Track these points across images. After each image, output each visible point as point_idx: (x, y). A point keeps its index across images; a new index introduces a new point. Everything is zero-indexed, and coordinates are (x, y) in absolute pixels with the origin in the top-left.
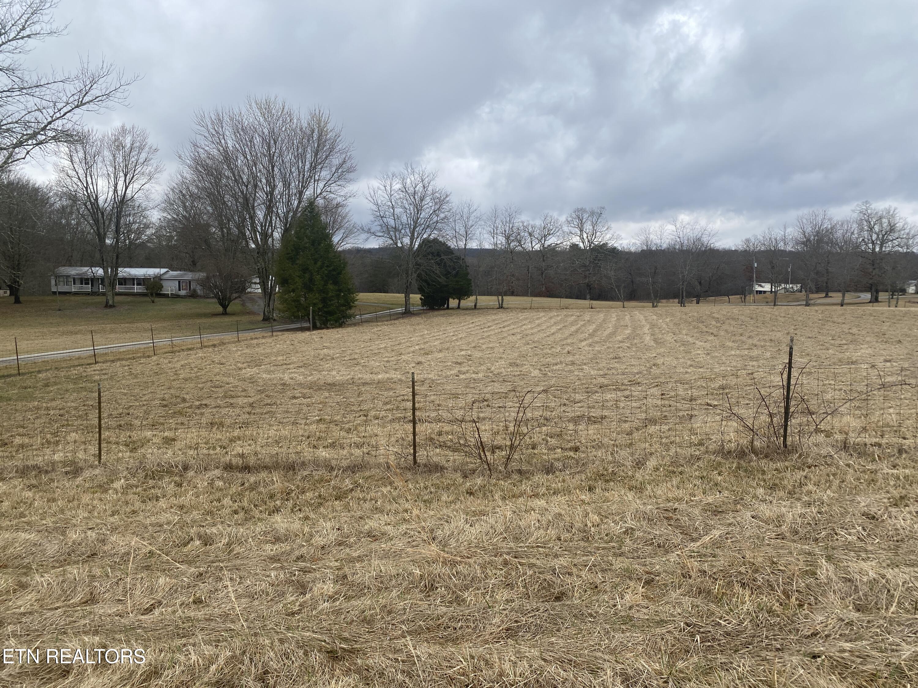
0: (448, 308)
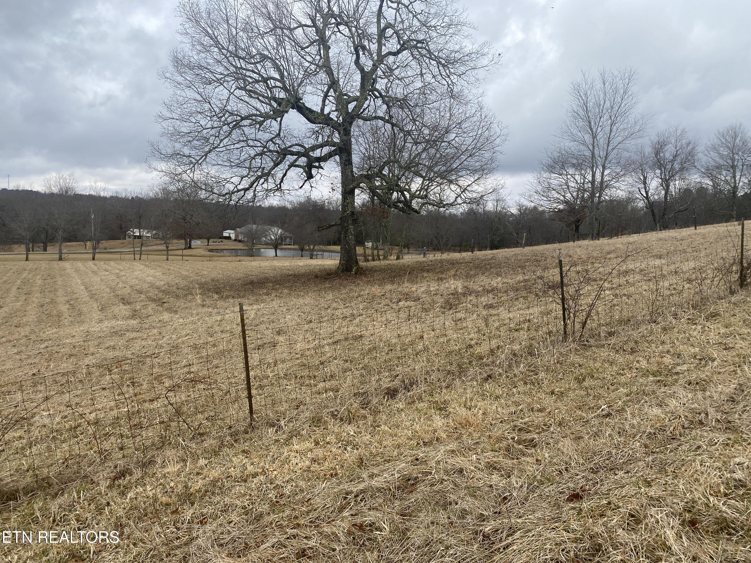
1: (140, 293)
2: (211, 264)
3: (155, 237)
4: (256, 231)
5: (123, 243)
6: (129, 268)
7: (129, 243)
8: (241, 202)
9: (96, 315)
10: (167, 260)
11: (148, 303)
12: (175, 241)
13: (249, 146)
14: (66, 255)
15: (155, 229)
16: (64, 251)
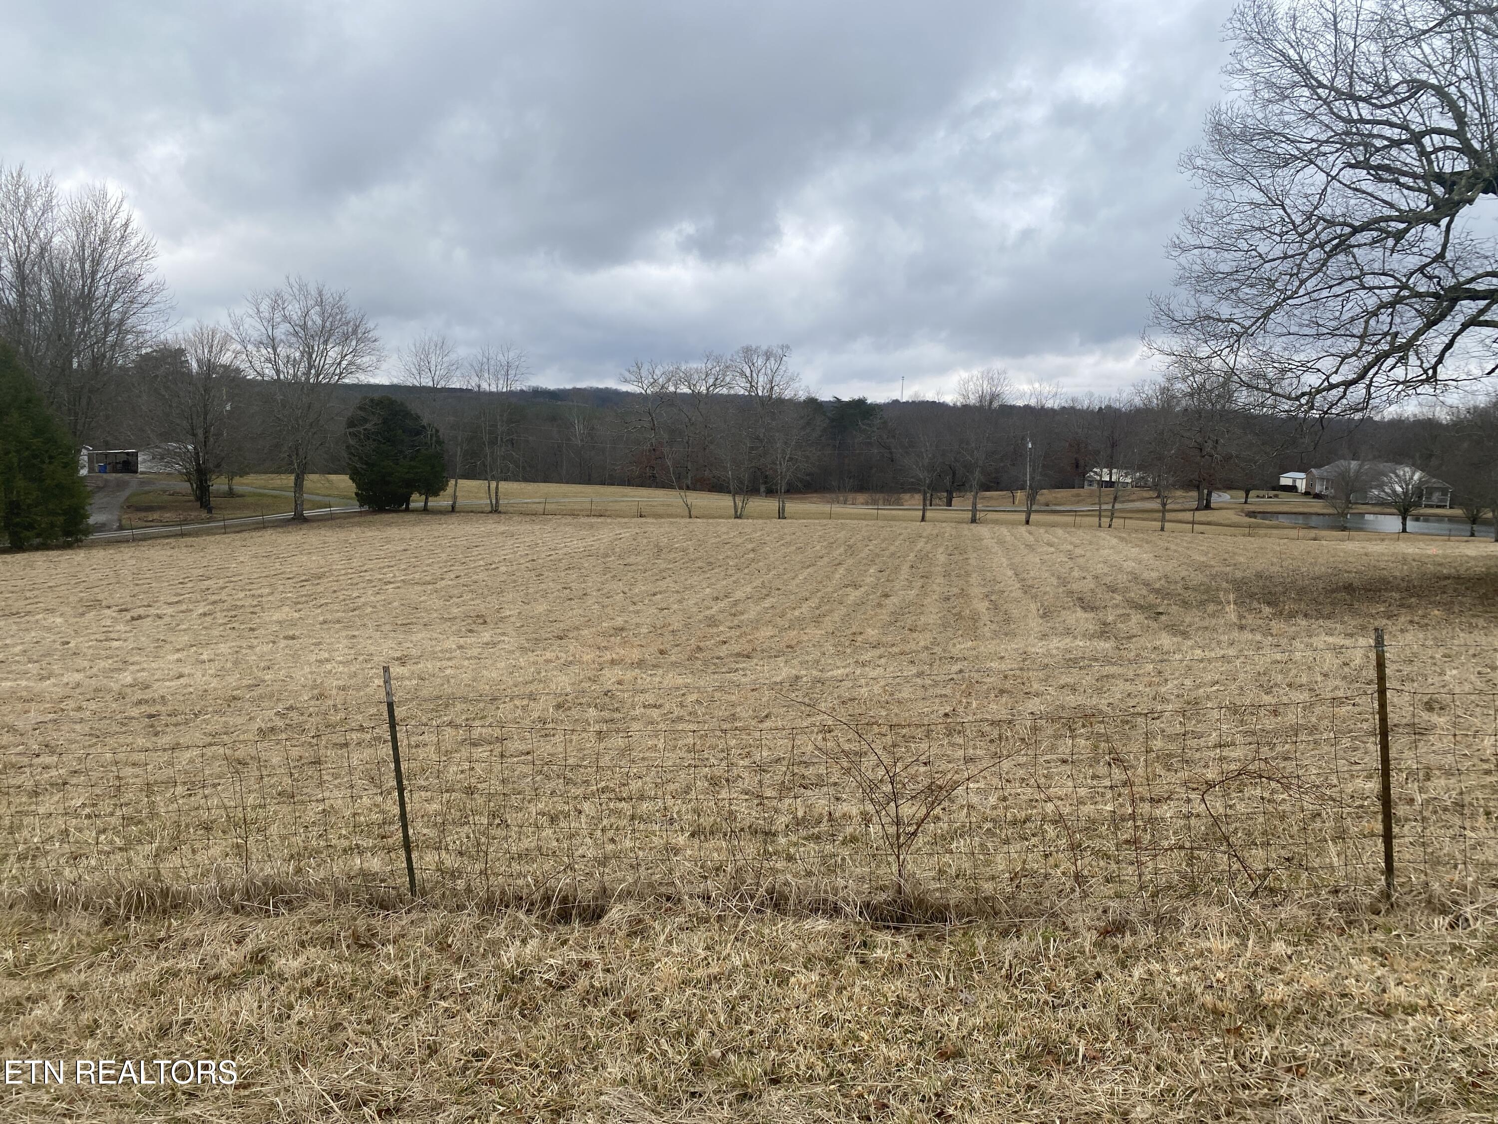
0: (407, 510)
1: (1113, 592)
2: (1254, 543)
3: (1139, 484)
4: (1358, 472)
5: (1078, 495)
6: (1091, 543)
7: (1091, 495)
8: (1333, 411)
9: (1035, 624)
10: (1162, 529)
11: (1128, 611)
12: (1179, 493)
13: (1364, 288)
14: (982, 514)
15: (1139, 469)
16: (979, 506)
